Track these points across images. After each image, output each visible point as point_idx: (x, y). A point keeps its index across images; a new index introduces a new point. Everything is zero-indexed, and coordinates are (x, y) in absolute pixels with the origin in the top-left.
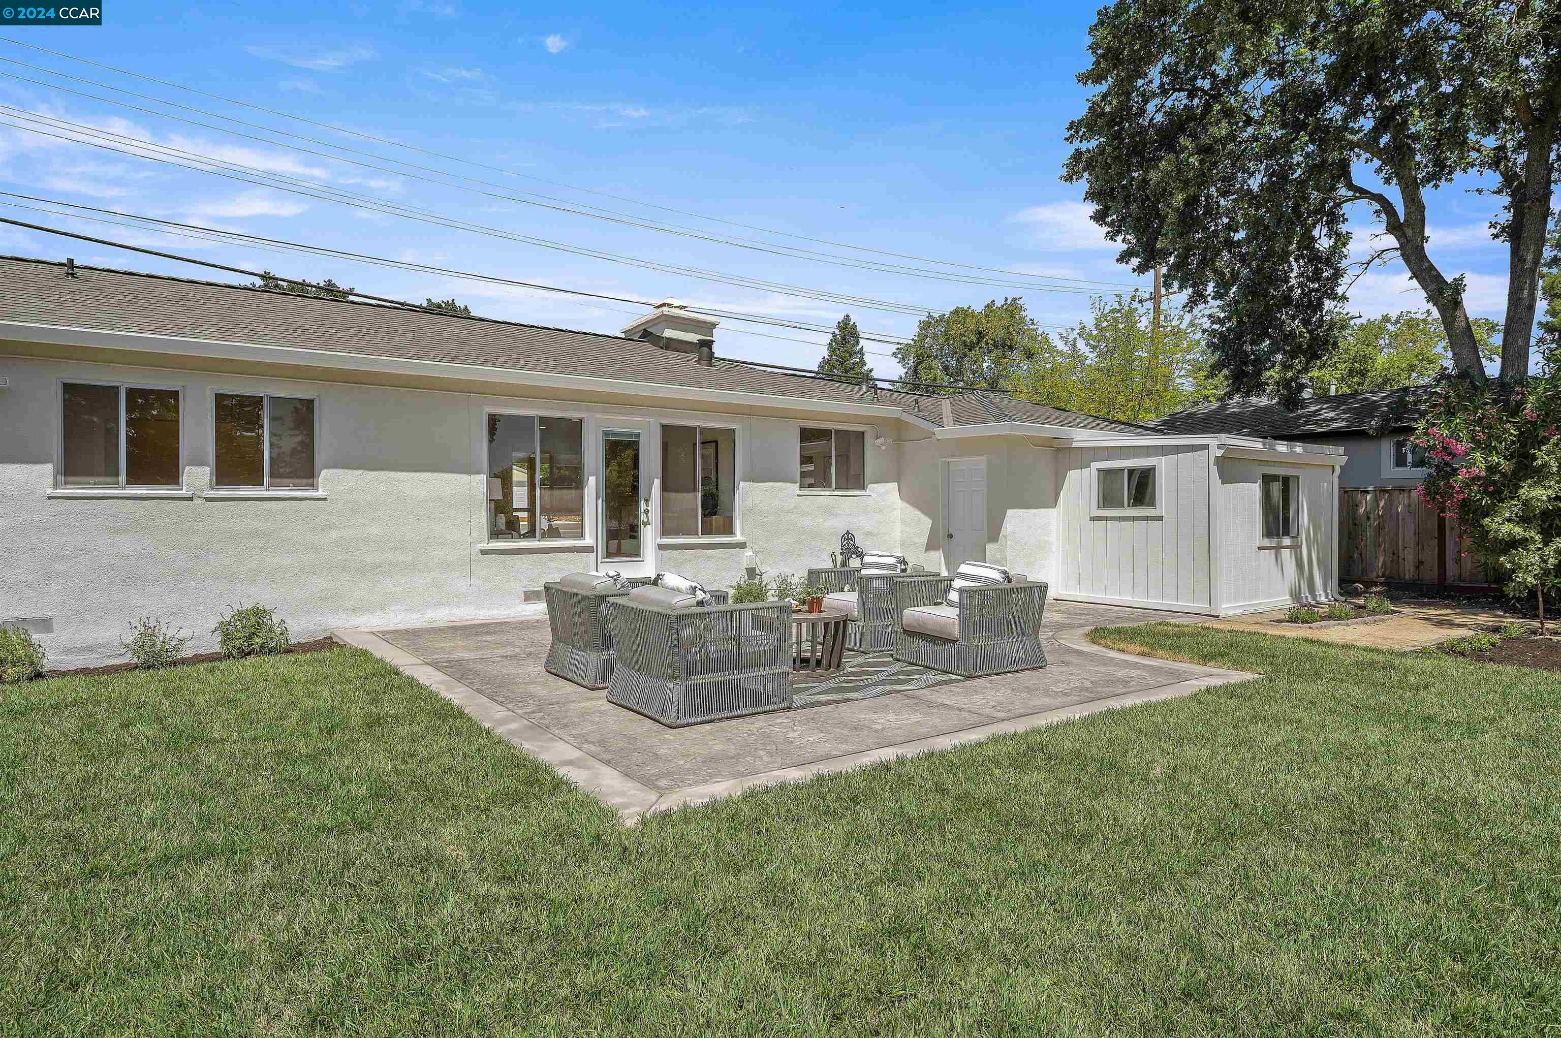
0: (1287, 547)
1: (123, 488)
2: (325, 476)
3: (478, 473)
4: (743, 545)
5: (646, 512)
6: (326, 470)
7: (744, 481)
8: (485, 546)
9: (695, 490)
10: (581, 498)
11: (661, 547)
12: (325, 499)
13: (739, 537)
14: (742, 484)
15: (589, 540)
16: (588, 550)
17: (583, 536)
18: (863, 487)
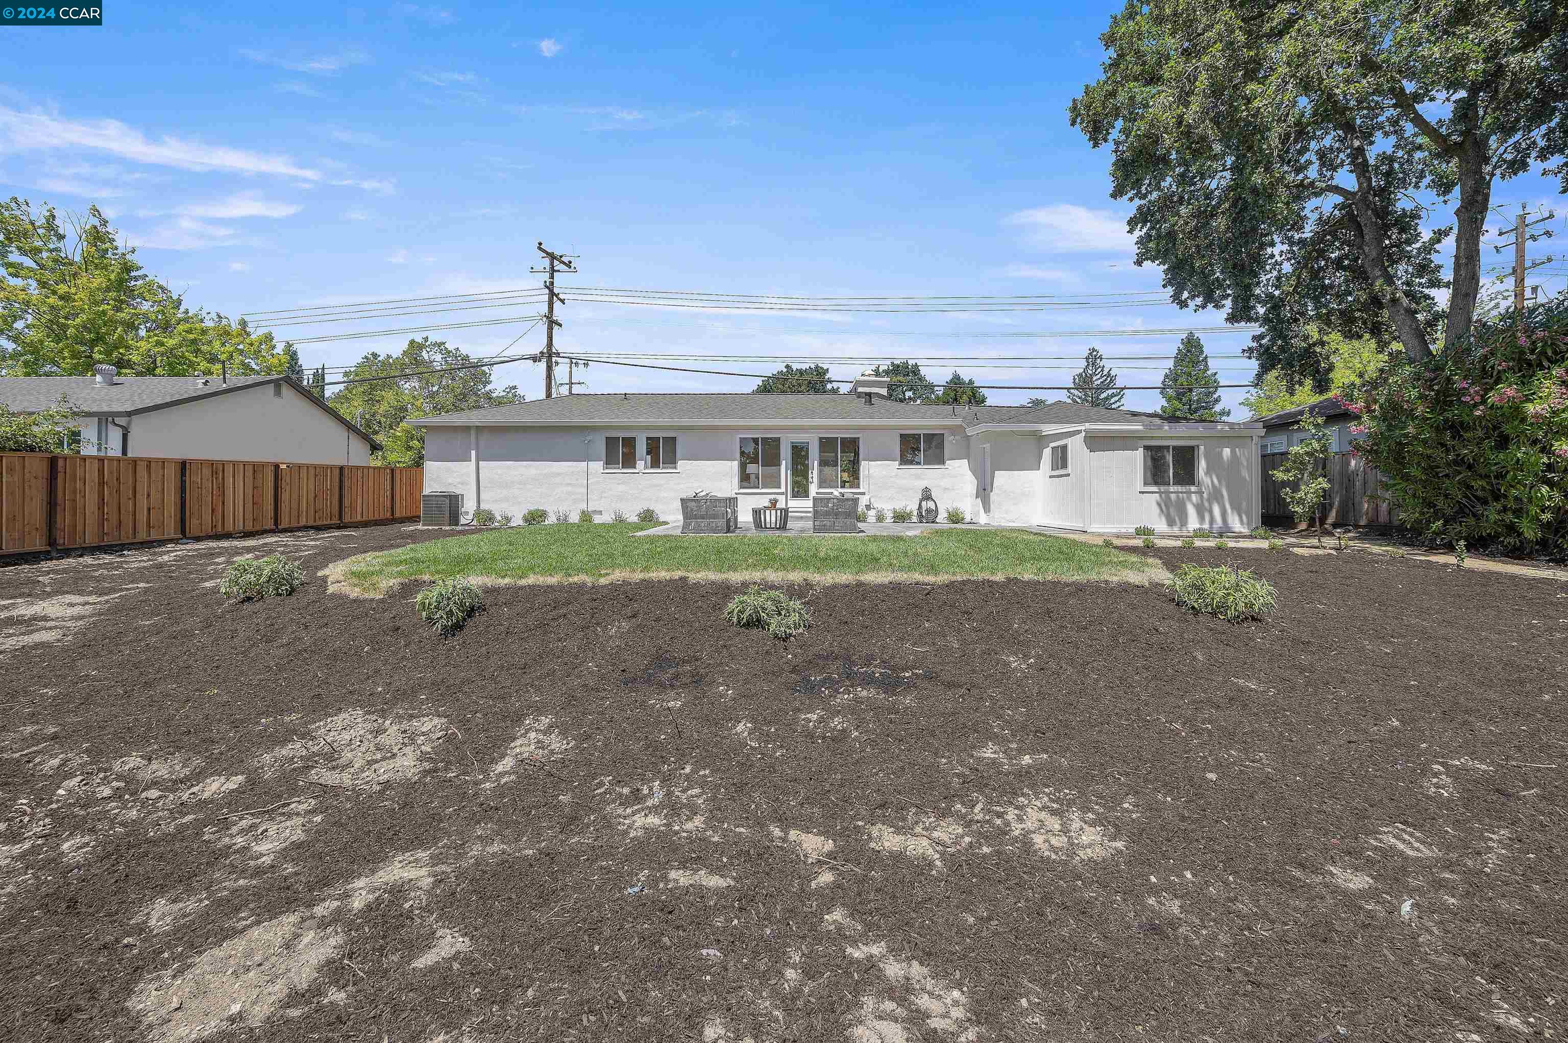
0: (1193, 493)
1: (621, 470)
2: (680, 463)
3: (735, 461)
4: (864, 494)
5: (812, 477)
6: (680, 461)
7: (866, 460)
8: (737, 491)
9: (837, 465)
10: (780, 470)
11: (818, 494)
12: (680, 472)
13: (861, 490)
14: (863, 462)
15: (783, 490)
16: (782, 494)
17: (780, 488)
18: (944, 463)
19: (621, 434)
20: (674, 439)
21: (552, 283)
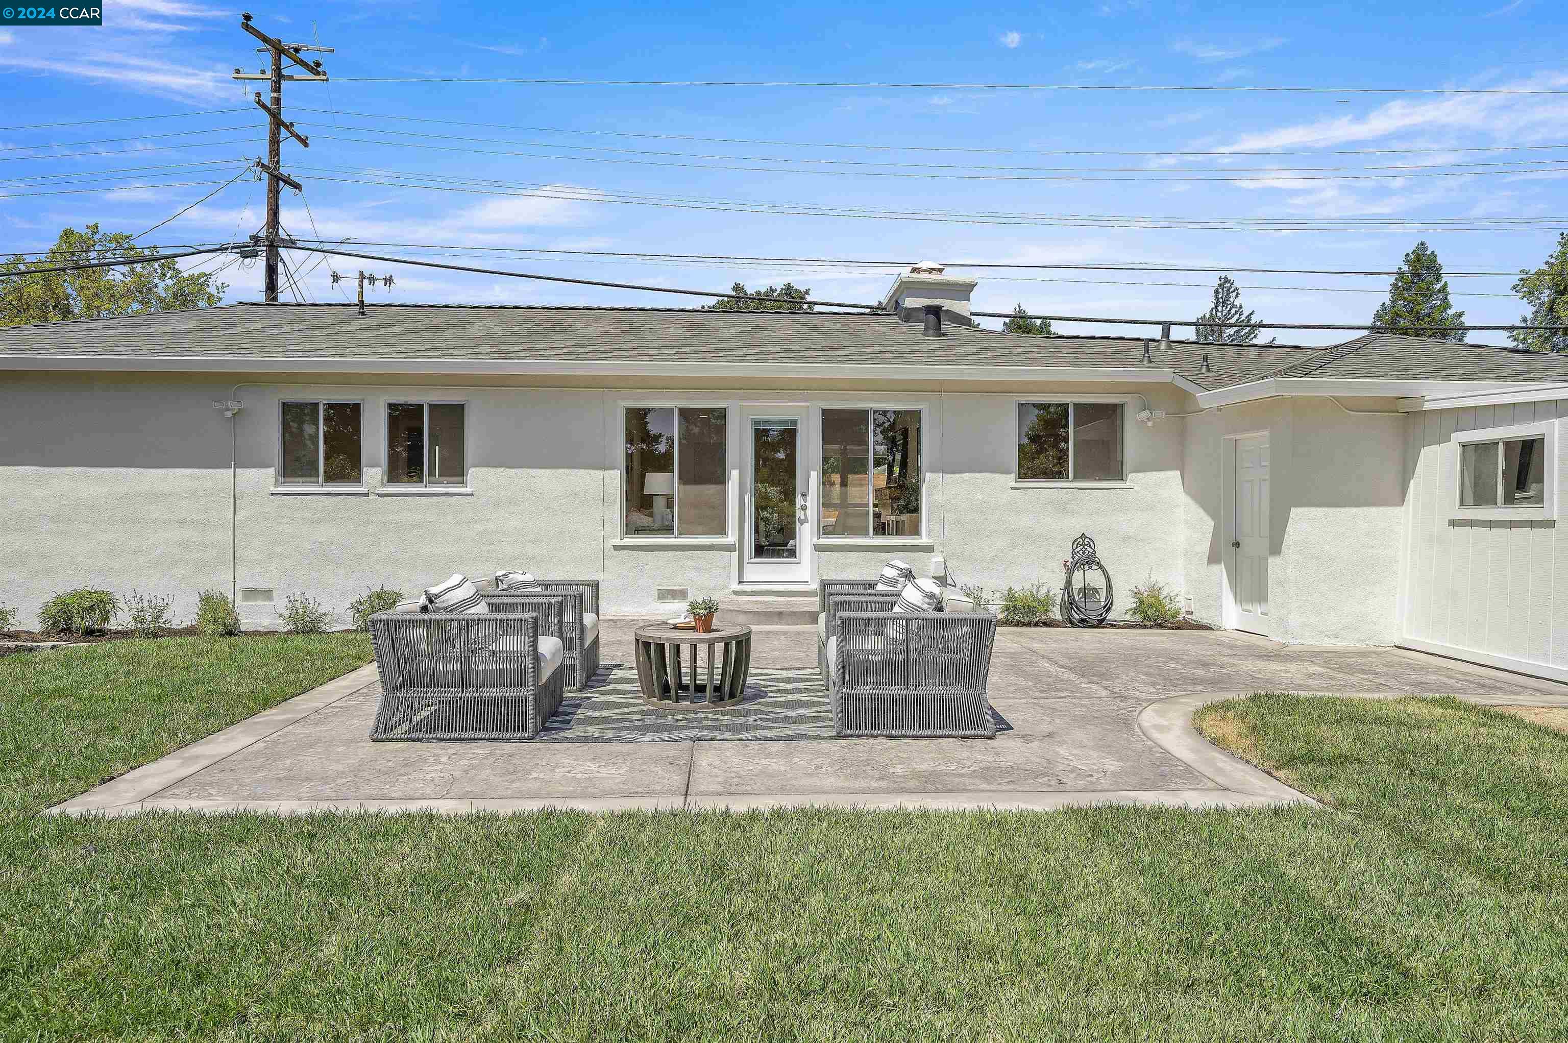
1: (322, 486)
2: (474, 475)
3: (613, 468)
4: (929, 549)
5: (804, 508)
6: (474, 469)
7: (932, 472)
8: (617, 541)
10: (724, 493)
11: (818, 548)
12: (472, 495)
13: (924, 540)
14: (928, 475)
15: (731, 538)
16: (729, 548)
17: (723, 531)
18: (1121, 477)
19: (324, 396)
20: (458, 410)
21: (277, 101)
